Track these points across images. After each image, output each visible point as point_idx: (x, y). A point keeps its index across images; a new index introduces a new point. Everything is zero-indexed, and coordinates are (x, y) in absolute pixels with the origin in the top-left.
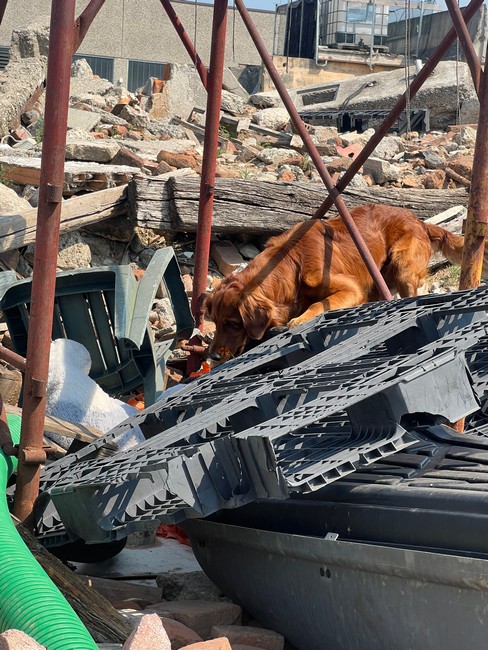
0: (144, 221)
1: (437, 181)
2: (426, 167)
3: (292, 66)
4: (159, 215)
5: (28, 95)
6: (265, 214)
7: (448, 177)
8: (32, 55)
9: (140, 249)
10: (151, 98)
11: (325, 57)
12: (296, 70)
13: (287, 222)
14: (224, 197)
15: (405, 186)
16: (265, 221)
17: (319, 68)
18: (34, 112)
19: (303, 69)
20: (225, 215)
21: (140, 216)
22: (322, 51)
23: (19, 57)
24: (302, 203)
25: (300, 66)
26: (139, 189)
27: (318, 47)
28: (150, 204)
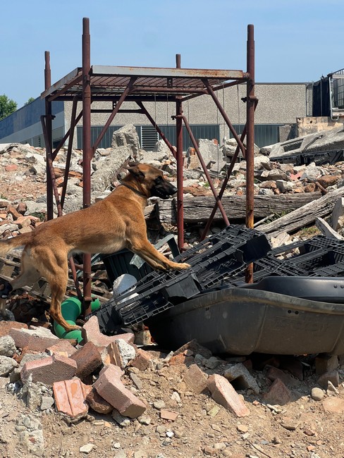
0: (163, 220)
1: (310, 189)
2: (308, 182)
3: (316, 123)
4: (170, 216)
5: (120, 165)
7: (317, 186)
8: (123, 144)
9: (164, 233)
10: (189, 158)
11: (338, 114)
12: (318, 124)
14: (199, 205)
15: (295, 193)
17: (335, 122)
18: (123, 173)
19: (323, 124)
20: (200, 214)
21: (161, 218)
22: (335, 111)
23: (116, 146)
24: (238, 205)
25: (322, 122)
26: (159, 205)
27: (332, 108)
28: (165, 212)
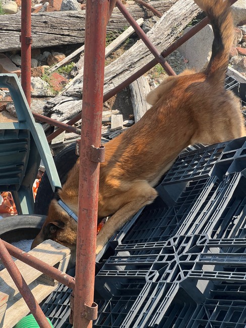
13: (45, 41)
14: (5, 28)
20: (7, 41)
24: (52, 27)
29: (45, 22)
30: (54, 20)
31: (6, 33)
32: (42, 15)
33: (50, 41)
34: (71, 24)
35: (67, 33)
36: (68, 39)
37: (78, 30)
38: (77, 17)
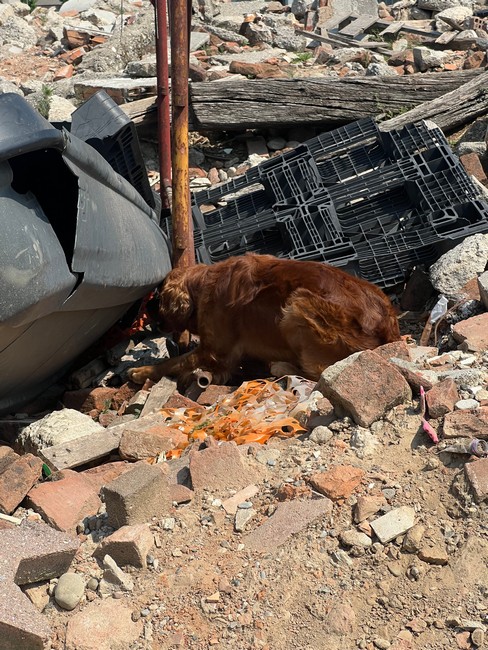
1: (473, 62)
6: (278, 109)
10: (317, 13)
13: (299, 115)
15: (444, 70)
16: (278, 116)
29: (302, 90)
30: (317, 87)
31: (238, 103)
32: (297, 81)
33: (307, 114)
34: (346, 92)
35: (337, 104)
36: (339, 112)
37: (357, 101)
38: (357, 83)
